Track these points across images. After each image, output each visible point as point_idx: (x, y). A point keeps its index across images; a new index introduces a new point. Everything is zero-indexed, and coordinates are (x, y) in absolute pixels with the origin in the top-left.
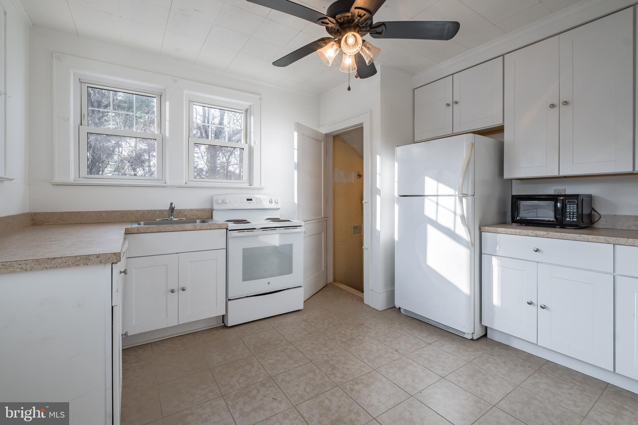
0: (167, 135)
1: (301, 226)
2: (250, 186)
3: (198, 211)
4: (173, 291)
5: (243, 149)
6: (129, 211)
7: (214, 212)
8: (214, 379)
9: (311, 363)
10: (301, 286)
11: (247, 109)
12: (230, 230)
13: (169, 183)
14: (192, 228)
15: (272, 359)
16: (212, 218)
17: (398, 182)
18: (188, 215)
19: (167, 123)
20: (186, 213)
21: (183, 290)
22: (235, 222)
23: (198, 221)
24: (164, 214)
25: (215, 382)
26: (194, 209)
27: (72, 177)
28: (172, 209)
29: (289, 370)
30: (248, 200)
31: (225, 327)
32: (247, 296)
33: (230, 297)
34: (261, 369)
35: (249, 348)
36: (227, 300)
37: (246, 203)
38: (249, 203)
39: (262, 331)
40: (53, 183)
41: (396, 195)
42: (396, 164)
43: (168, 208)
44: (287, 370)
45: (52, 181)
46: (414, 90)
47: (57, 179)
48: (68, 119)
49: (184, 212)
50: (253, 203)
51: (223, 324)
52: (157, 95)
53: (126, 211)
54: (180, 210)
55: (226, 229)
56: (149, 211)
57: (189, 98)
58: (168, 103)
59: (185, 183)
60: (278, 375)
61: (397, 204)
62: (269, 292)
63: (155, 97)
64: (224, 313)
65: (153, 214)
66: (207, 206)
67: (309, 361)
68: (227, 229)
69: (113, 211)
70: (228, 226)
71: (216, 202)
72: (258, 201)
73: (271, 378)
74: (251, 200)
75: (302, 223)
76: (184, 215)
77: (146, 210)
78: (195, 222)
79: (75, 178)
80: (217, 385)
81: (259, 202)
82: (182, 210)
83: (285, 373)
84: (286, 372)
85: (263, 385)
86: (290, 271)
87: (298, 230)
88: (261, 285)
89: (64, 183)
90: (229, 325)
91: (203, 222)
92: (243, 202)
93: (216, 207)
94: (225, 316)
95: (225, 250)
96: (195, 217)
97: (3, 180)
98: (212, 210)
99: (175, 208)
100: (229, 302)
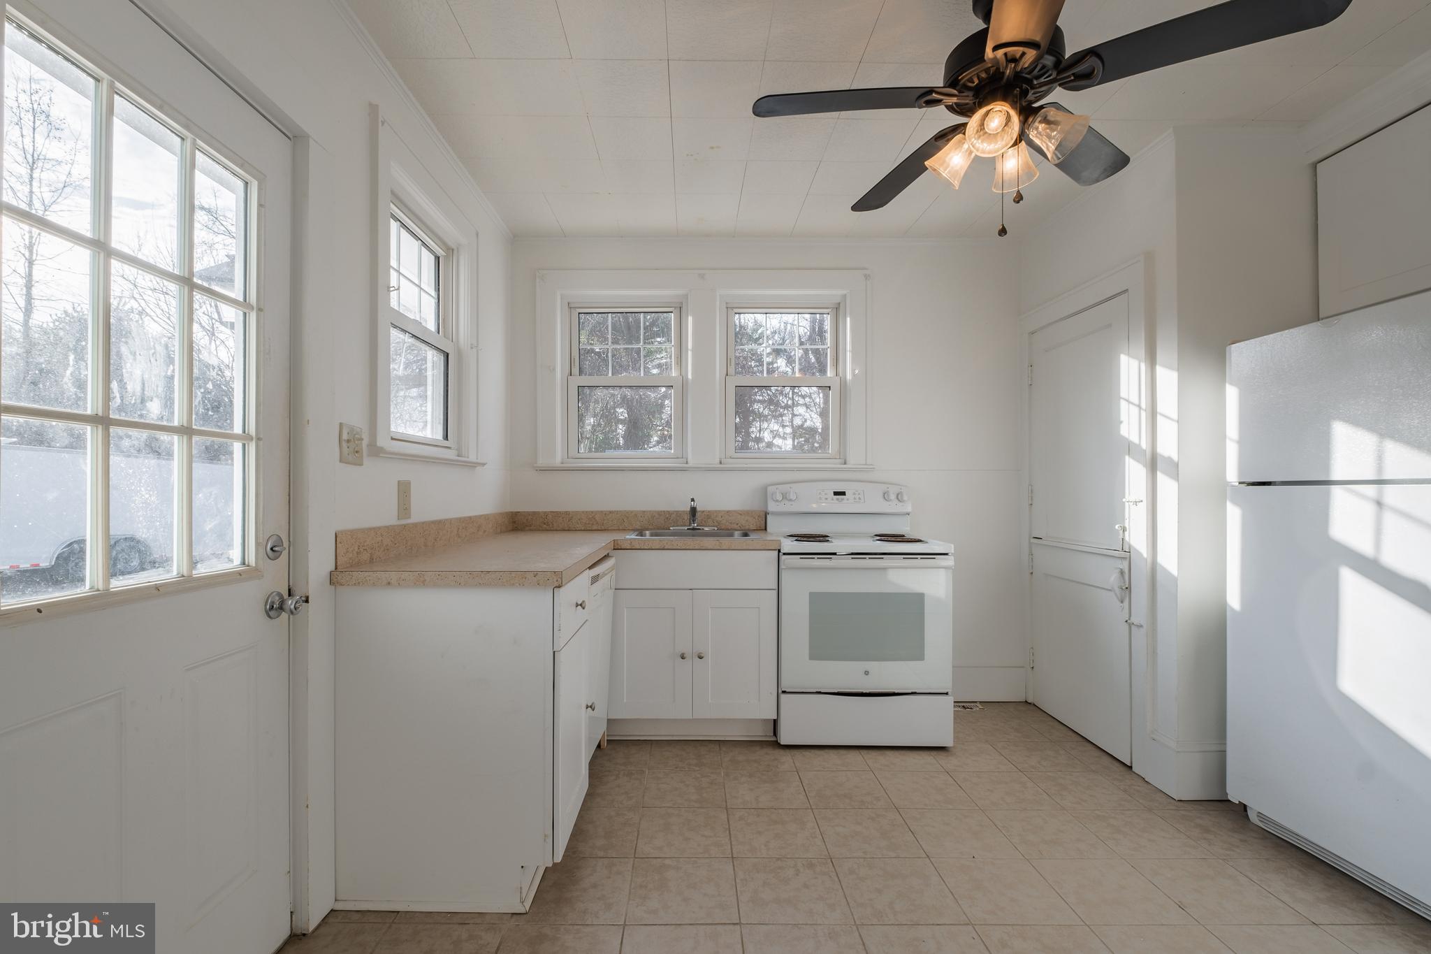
0: (690, 376)
1: (946, 554)
2: (845, 463)
3: (741, 514)
4: (683, 657)
5: (830, 387)
6: (632, 512)
7: (768, 516)
8: (727, 827)
9: (928, 859)
10: (947, 694)
11: (839, 304)
12: (784, 554)
13: (692, 462)
14: (715, 545)
15: (844, 827)
16: (766, 529)
17: (1241, 442)
18: (722, 522)
19: (690, 353)
20: (719, 519)
21: (701, 658)
22: (799, 538)
23: (737, 533)
24: (684, 519)
25: (728, 832)
26: (734, 511)
27: (558, 459)
28: (693, 511)
29: (873, 858)
30: (836, 493)
31: (776, 745)
32: (819, 690)
33: (784, 687)
34: (816, 837)
35: (807, 792)
36: (780, 691)
37: (833, 500)
38: (838, 499)
39: (844, 769)
40: (536, 467)
41: (1232, 476)
42: (1232, 394)
43: (689, 509)
44: (868, 856)
45: (535, 465)
46: (1314, 166)
47: (542, 461)
48: (554, 369)
49: (716, 516)
50: (848, 500)
51: (774, 739)
52: (675, 307)
53: (628, 512)
54: (709, 511)
55: (776, 552)
56: (660, 513)
57: (727, 303)
58: (690, 319)
59: (718, 462)
60: (846, 858)
61: (1234, 502)
62: (868, 691)
63: (672, 312)
64: (776, 718)
65: (667, 518)
66: (756, 506)
67: (925, 856)
68: (779, 551)
69: (611, 512)
70: (782, 546)
71: (773, 499)
72: (857, 496)
73: (830, 860)
74: (843, 493)
75: (950, 548)
76: (717, 522)
77: (655, 511)
78: (731, 535)
79: (563, 459)
80: (730, 839)
81: (860, 499)
82: (713, 512)
83: (862, 860)
84: (864, 858)
85: (811, 866)
86: (917, 654)
87: (940, 561)
88: (849, 674)
89: (549, 467)
90: (782, 743)
91: (746, 535)
92: (826, 499)
93: (772, 507)
94: (775, 722)
95: (775, 593)
96: (736, 527)
97: (473, 465)
98: (766, 514)
99: (698, 509)
100: (783, 697)
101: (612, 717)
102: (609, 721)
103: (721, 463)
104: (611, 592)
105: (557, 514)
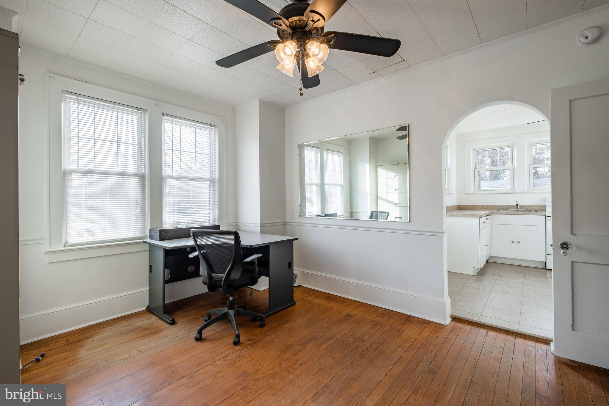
0: (516, 166)
3: (535, 206)
4: (513, 242)
12: (548, 217)
13: (517, 191)
14: (523, 214)
16: (545, 211)
18: (529, 208)
21: (519, 243)
24: (514, 207)
26: (533, 205)
27: (472, 191)
28: (517, 205)
31: (546, 269)
36: (547, 254)
40: (465, 193)
43: (515, 204)
47: (467, 192)
48: (470, 167)
49: (526, 206)
51: (545, 267)
52: (510, 147)
53: (495, 205)
54: (523, 205)
55: (545, 216)
56: (506, 205)
57: (529, 143)
58: (516, 150)
59: (527, 191)
65: (508, 207)
66: (542, 204)
69: (489, 205)
70: (546, 214)
71: (547, 201)
76: (526, 208)
77: (504, 205)
78: (531, 211)
82: (525, 205)
89: (469, 193)
90: (548, 268)
93: (547, 204)
94: (546, 262)
95: (545, 227)
96: (534, 210)
97: (451, 194)
98: (545, 206)
99: (519, 204)
100: (547, 256)
101: (491, 255)
102: (490, 256)
103: (528, 191)
104: (490, 224)
105: (472, 206)
